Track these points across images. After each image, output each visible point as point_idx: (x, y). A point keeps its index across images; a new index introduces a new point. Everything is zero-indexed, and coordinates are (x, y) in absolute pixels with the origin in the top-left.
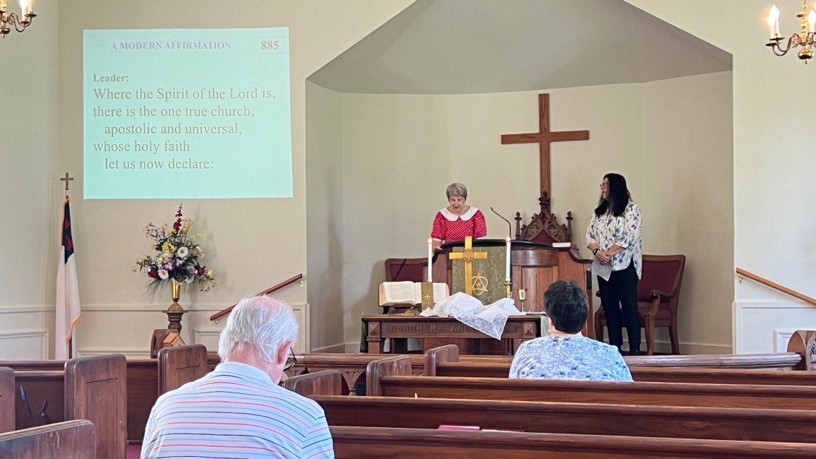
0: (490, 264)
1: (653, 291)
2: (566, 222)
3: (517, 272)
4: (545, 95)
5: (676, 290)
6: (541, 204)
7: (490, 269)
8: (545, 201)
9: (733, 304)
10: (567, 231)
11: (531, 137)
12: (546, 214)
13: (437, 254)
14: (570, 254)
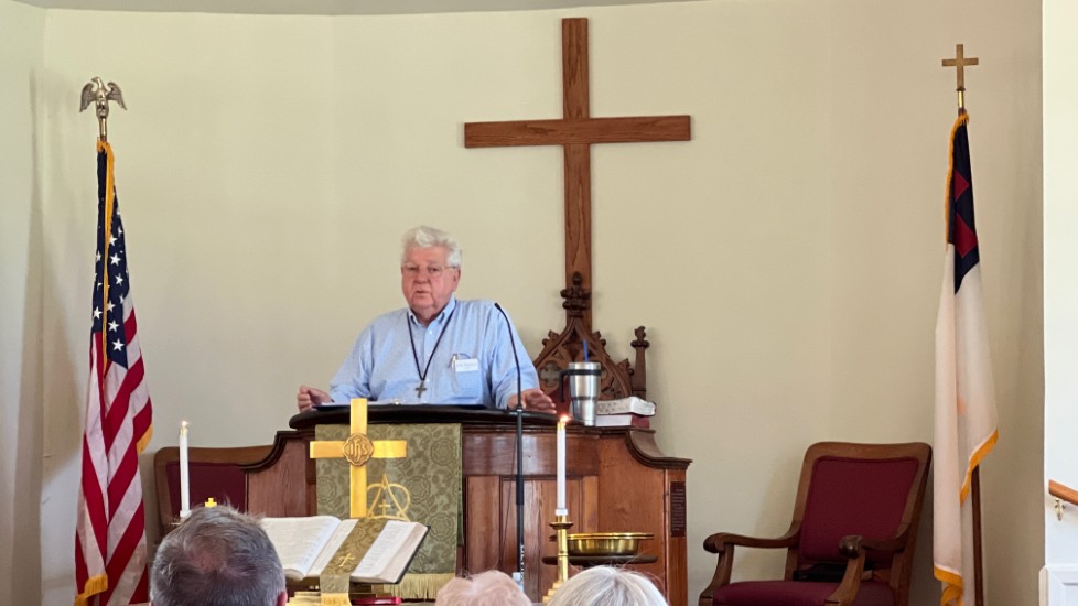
1: (848, 537)
2: (630, 355)
4: (577, 20)
5: (906, 534)
6: (565, 306)
8: (577, 297)
9: (1041, 573)
10: (633, 377)
11: (542, 129)
12: (579, 332)
13: (282, 441)
14: (628, 445)
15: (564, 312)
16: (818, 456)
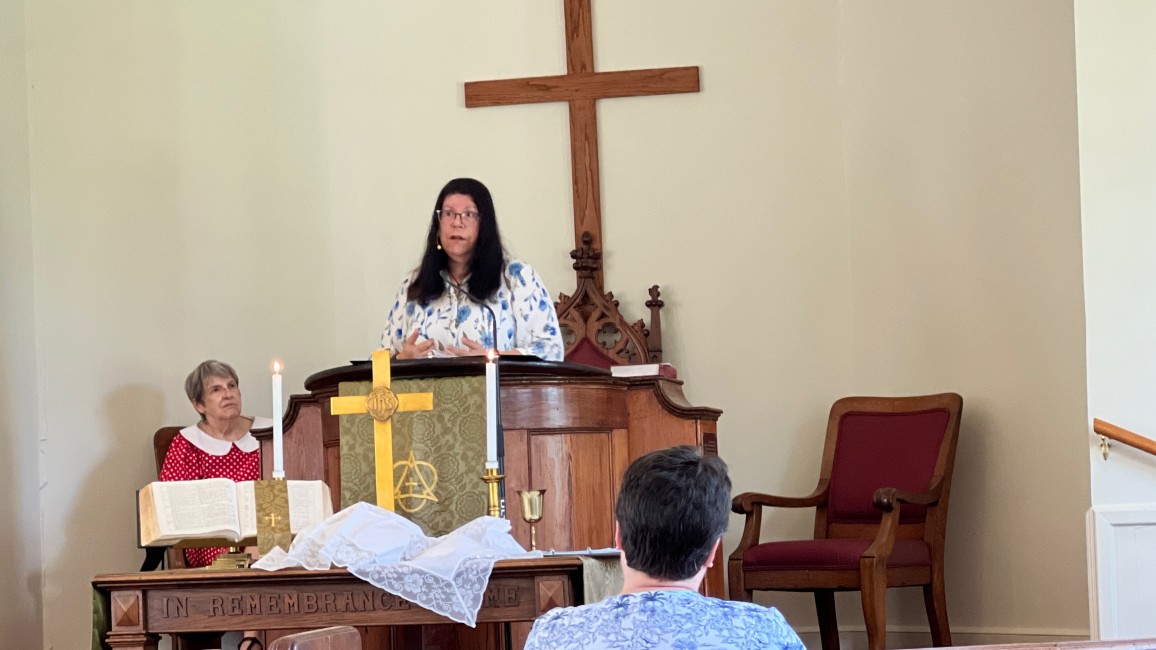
0: (444, 425)
1: (881, 490)
2: (644, 315)
3: (516, 447)
5: (940, 487)
6: (576, 267)
7: (443, 441)
8: (588, 258)
10: (649, 338)
11: (545, 86)
12: (591, 294)
13: (295, 407)
14: (657, 396)
15: (575, 272)
16: (845, 411)
